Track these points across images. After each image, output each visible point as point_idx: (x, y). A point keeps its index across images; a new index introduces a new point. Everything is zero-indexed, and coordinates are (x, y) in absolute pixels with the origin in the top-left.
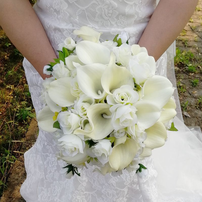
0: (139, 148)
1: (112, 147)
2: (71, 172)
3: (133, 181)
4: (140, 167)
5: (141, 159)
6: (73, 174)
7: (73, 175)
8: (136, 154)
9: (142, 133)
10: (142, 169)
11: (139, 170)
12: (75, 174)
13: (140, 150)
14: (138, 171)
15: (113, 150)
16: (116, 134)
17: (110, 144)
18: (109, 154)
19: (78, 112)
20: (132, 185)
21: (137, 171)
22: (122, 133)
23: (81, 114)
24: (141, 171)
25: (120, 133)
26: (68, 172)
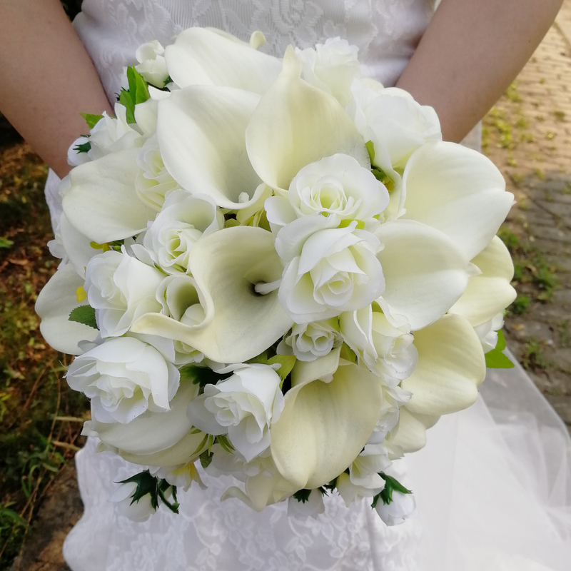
0: (386, 406)
1: (284, 394)
2: (147, 498)
3: (357, 548)
4: (386, 486)
5: (392, 453)
6: (155, 504)
7: (155, 508)
8: (376, 430)
9: (398, 341)
10: (395, 495)
11: (384, 496)
12: (162, 506)
13: (388, 414)
14: (380, 501)
15: (286, 403)
16: (301, 345)
17: (275, 382)
18: (269, 416)
19: (157, 257)
20: (355, 560)
21: (376, 499)
22: (321, 340)
23: (165, 263)
24: (391, 500)
25: (314, 340)
26: (137, 496)
